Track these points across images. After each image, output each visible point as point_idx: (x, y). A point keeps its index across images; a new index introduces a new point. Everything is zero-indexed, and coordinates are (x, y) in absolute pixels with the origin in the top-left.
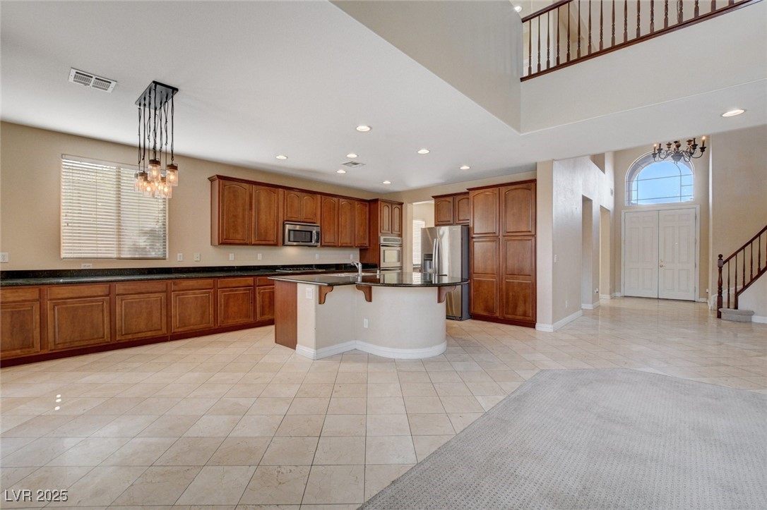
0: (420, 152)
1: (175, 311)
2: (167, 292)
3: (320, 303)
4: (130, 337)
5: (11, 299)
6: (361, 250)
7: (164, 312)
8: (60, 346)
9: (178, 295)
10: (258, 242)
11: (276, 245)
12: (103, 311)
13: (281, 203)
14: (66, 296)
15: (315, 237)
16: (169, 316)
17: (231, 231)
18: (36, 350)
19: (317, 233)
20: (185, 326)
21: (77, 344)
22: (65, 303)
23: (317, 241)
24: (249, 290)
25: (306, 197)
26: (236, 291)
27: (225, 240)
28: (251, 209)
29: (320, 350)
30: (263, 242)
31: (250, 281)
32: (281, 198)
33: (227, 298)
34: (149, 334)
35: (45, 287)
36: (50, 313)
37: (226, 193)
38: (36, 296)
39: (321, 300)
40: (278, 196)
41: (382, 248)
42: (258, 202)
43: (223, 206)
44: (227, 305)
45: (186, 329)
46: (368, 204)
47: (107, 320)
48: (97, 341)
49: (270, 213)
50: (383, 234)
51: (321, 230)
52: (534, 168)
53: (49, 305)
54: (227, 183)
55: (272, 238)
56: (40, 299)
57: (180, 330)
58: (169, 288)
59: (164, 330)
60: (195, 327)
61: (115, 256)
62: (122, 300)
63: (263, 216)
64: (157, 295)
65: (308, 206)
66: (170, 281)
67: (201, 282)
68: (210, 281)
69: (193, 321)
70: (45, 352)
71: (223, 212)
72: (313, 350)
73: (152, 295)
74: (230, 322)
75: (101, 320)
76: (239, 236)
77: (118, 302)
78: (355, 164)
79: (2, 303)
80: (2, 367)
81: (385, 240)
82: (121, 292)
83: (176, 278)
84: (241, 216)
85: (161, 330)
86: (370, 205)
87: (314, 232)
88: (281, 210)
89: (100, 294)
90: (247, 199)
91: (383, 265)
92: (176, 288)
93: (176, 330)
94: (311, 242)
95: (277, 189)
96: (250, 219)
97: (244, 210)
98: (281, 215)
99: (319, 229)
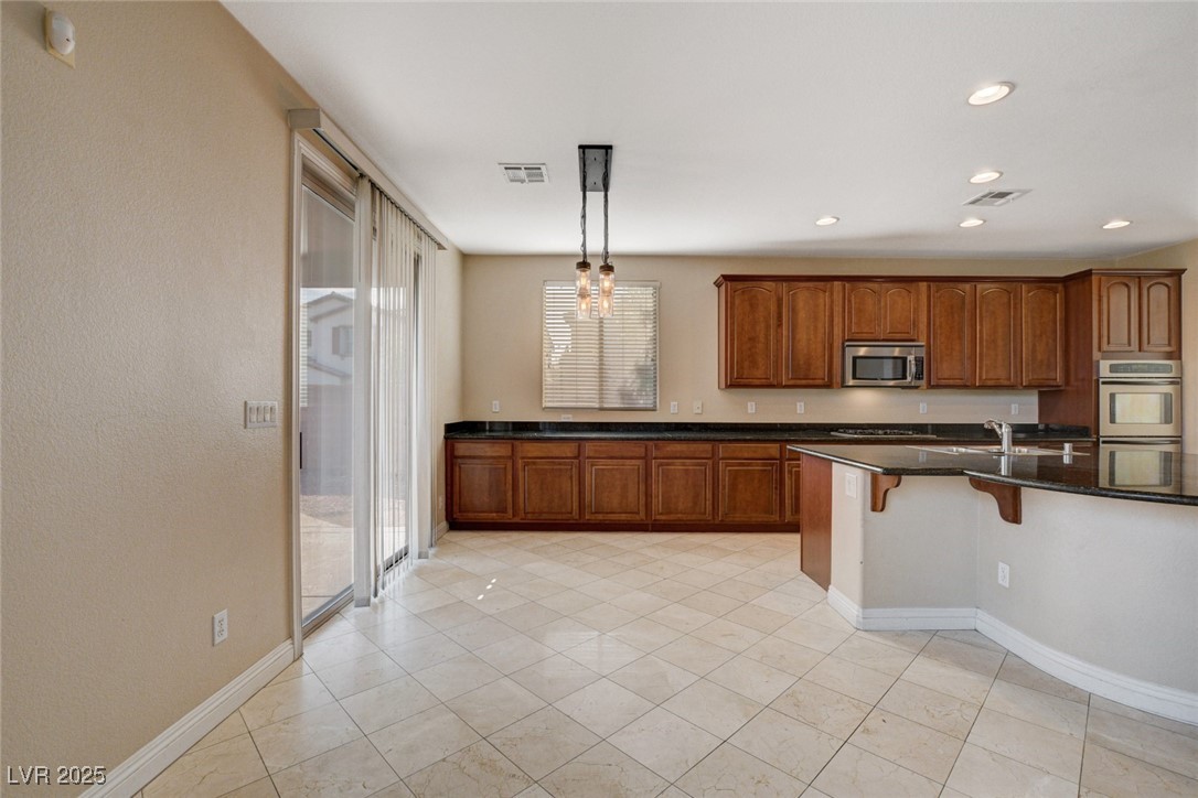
1: (658, 489)
2: (646, 458)
3: (874, 509)
4: (600, 517)
5: (489, 454)
6: (1041, 394)
7: (642, 487)
8: (529, 516)
9: (661, 465)
10: (791, 382)
11: (828, 386)
12: (571, 477)
13: (838, 309)
14: (535, 454)
15: (912, 368)
16: (648, 495)
17: (746, 364)
18: (509, 517)
19: (919, 361)
20: (669, 513)
21: (544, 516)
22: (534, 463)
23: (918, 376)
24: (772, 465)
25: (894, 289)
26: (749, 465)
27: (737, 379)
28: (780, 325)
30: (804, 382)
31: (773, 449)
32: (838, 297)
33: (735, 476)
34: (623, 517)
35: (517, 443)
36: (521, 474)
37: (737, 302)
38: (509, 452)
39: (878, 503)
40: (832, 294)
41: (1105, 391)
42: (794, 310)
43: (732, 324)
44: (733, 487)
45: (672, 517)
46: (1060, 287)
47: (576, 489)
48: (564, 517)
49: (816, 328)
50: (1107, 355)
51: (929, 353)
53: (520, 463)
54: (740, 285)
55: (820, 372)
56: (512, 457)
57: (663, 517)
58: (649, 453)
59: (642, 515)
60: (684, 517)
61: (597, 406)
62: (592, 465)
63: (802, 336)
64: (634, 462)
65: (896, 305)
66: (651, 443)
67: (694, 447)
68: (708, 446)
69: (681, 506)
70: (517, 520)
71: (732, 335)
72: (857, 607)
73: (628, 462)
74: (738, 517)
75: (569, 489)
76: (759, 373)
77: (587, 467)
78: (1002, 195)
81: (1113, 369)
82: (591, 455)
83: (658, 439)
84: (762, 339)
85: (638, 513)
86: (1066, 288)
87: (911, 358)
88: (837, 320)
89: (569, 455)
90: (773, 307)
91: (1106, 429)
92: (659, 454)
93: (658, 517)
94: (904, 377)
95: (829, 285)
96: (779, 341)
97: (768, 327)
98: (837, 331)
99: (922, 353)
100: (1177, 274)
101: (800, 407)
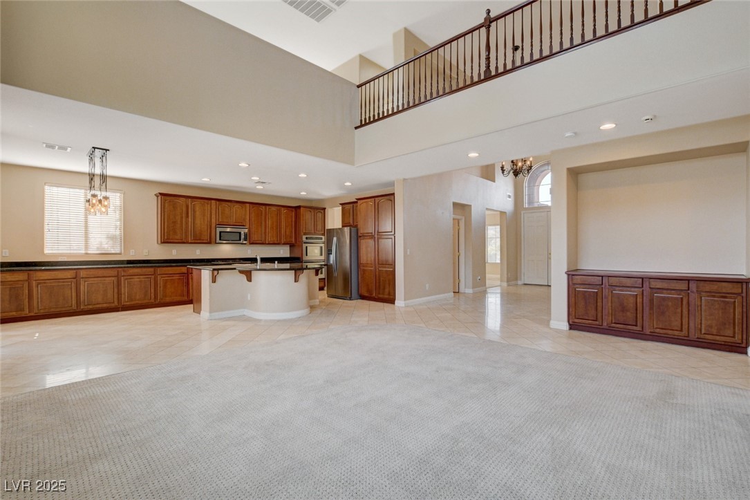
0: (300, 176)
1: (125, 290)
2: (117, 276)
3: (213, 282)
4: (91, 307)
5: (9, 280)
6: (290, 246)
7: (116, 290)
8: (42, 311)
9: (127, 279)
10: (193, 241)
11: (210, 243)
12: (71, 288)
13: (214, 212)
14: (46, 278)
15: (243, 237)
16: (119, 293)
17: (171, 233)
18: (26, 312)
19: (246, 235)
20: (132, 301)
21: (52, 310)
22: (45, 283)
23: (245, 239)
24: (183, 276)
25: (237, 206)
26: (172, 276)
27: (166, 240)
28: (187, 216)
29: (213, 314)
30: (199, 241)
31: (184, 270)
32: (214, 207)
33: (166, 282)
34: (105, 305)
35: (31, 272)
36: (35, 290)
37: (166, 205)
38: (26, 278)
39: (214, 280)
40: (211, 206)
41: (304, 245)
42: (194, 211)
43: (164, 215)
44: (165, 286)
45: (133, 303)
46: (294, 210)
47: (74, 294)
48: (68, 309)
49: (204, 219)
50: (305, 234)
51: (249, 231)
52: (392, 184)
53: (34, 283)
54: (168, 198)
55: (206, 237)
56: (29, 280)
57: (128, 303)
58: (120, 274)
59: (116, 303)
60: (140, 302)
61: (83, 251)
62: (85, 282)
63: (198, 222)
64: (110, 279)
65: (236, 213)
66: (120, 269)
67: (144, 270)
68: (152, 270)
69: (138, 297)
70: (32, 314)
71: (164, 219)
72: (208, 314)
73: (107, 279)
74: (168, 300)
75: (70, 295)
76: (178, 237)
77: (82, 282)
78: (263, 183)
79: (2, 282)
80: (2, 323)
81: (307, 238)
82: (84, 276)
83: (125, 267)
84: (179, 222)
85: (114, 302)
86: (296, 211)
87: (242, 233)
88: (213, 216)
89: (70, 277)
90: (184, 209)
91: (305, 258)
92: (125, 274)
93: (125, 304)
94: (240, 240)
95: (210, 202)
96: (187, 223)
97: (182, 218)
98: (213, 220)
99: (246, 231)
100: (324, 209)
101: (198, 252)
